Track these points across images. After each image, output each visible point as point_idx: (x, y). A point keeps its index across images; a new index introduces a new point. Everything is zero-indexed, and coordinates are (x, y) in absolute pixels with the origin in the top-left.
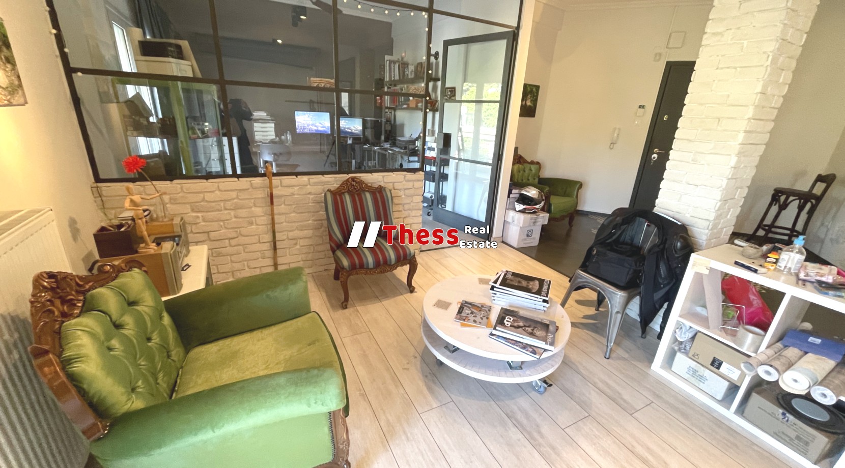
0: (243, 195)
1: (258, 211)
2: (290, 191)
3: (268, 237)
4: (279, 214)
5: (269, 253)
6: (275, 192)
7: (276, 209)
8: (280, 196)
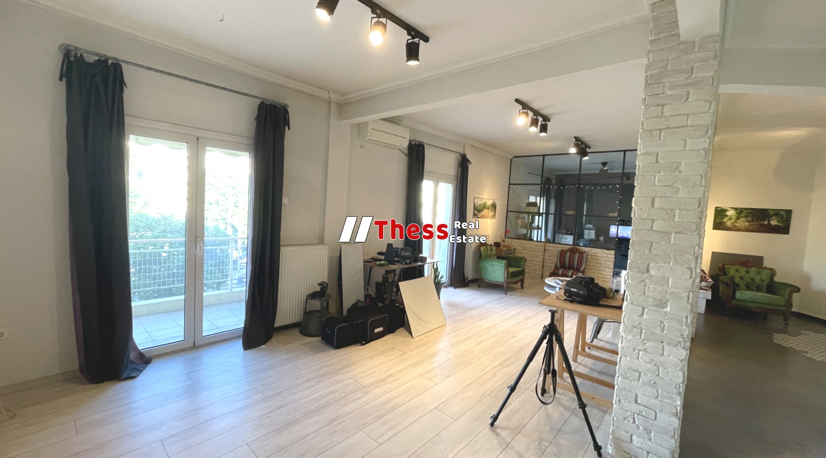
0: (537, 247)
1: (540, 254)
2: (552, 248)
3: (542, 264)
4: (547, 256)
5: (541, 270)
6: (546, 248)
7: (546, 254)
8: (548, 250)
